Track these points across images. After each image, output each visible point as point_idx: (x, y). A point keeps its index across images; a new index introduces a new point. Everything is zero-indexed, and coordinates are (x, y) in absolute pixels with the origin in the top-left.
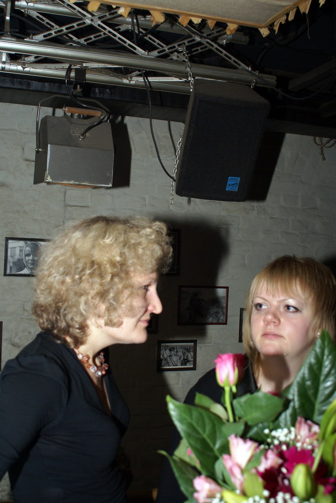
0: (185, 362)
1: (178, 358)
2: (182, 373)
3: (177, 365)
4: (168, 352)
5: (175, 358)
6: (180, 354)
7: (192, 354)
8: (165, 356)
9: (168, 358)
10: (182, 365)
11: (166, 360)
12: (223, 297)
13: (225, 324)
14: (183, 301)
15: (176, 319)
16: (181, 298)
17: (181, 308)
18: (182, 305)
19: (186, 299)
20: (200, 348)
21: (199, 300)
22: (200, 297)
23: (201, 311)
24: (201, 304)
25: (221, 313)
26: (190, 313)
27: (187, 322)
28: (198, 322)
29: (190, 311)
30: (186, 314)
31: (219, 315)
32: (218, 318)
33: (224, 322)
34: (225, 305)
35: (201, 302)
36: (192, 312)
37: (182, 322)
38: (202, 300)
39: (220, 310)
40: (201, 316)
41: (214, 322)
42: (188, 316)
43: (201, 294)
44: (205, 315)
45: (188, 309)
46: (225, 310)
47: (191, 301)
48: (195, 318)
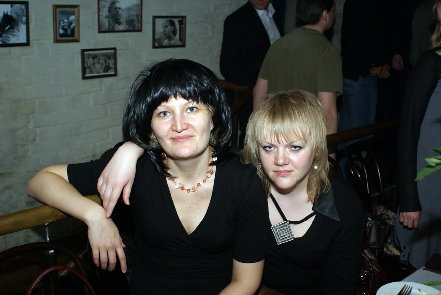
0: (107, 68)
1: (100, 65)
2: (104, 80)
3: (100, 72)
4: (91, 60)
5: (98, 66)
6: (102, 61)
7: (113, 61)
8: (89, 64)
9: (92, 66)
10: (104, 72)
11: (90, 68)
12: (137, 5)
13: (140, 31)
14: (102, 9)
15: (96, 27)
16: (101, 6)
17: (101, 16)
18: (101, 13)
19: (104, 7)
20: (120, 55)
21: (116, 8)
22: (117, 5)
23: (119, 19)
24: (118, 12)
25: (137, 21)
26: (109, 21)
27: (107, 30)
28: (116, 29)
29: (109, 19)
30: (106, 23)
31: (135, 23)
32: (134, 26)
33: (140, 29)
34: (139, 13)
35: (118, 10)
36: (111, 20)
37: (102, 30)
38: (119, 9)
39: (136, 18)
40: (119, 23)
41: (131, 29)
42: (107, 25)
43: (118, 2)
44: (122, 23)
45: (107, 17)
46: (140, 18)
47: (110, 10)
48: (114, 26)
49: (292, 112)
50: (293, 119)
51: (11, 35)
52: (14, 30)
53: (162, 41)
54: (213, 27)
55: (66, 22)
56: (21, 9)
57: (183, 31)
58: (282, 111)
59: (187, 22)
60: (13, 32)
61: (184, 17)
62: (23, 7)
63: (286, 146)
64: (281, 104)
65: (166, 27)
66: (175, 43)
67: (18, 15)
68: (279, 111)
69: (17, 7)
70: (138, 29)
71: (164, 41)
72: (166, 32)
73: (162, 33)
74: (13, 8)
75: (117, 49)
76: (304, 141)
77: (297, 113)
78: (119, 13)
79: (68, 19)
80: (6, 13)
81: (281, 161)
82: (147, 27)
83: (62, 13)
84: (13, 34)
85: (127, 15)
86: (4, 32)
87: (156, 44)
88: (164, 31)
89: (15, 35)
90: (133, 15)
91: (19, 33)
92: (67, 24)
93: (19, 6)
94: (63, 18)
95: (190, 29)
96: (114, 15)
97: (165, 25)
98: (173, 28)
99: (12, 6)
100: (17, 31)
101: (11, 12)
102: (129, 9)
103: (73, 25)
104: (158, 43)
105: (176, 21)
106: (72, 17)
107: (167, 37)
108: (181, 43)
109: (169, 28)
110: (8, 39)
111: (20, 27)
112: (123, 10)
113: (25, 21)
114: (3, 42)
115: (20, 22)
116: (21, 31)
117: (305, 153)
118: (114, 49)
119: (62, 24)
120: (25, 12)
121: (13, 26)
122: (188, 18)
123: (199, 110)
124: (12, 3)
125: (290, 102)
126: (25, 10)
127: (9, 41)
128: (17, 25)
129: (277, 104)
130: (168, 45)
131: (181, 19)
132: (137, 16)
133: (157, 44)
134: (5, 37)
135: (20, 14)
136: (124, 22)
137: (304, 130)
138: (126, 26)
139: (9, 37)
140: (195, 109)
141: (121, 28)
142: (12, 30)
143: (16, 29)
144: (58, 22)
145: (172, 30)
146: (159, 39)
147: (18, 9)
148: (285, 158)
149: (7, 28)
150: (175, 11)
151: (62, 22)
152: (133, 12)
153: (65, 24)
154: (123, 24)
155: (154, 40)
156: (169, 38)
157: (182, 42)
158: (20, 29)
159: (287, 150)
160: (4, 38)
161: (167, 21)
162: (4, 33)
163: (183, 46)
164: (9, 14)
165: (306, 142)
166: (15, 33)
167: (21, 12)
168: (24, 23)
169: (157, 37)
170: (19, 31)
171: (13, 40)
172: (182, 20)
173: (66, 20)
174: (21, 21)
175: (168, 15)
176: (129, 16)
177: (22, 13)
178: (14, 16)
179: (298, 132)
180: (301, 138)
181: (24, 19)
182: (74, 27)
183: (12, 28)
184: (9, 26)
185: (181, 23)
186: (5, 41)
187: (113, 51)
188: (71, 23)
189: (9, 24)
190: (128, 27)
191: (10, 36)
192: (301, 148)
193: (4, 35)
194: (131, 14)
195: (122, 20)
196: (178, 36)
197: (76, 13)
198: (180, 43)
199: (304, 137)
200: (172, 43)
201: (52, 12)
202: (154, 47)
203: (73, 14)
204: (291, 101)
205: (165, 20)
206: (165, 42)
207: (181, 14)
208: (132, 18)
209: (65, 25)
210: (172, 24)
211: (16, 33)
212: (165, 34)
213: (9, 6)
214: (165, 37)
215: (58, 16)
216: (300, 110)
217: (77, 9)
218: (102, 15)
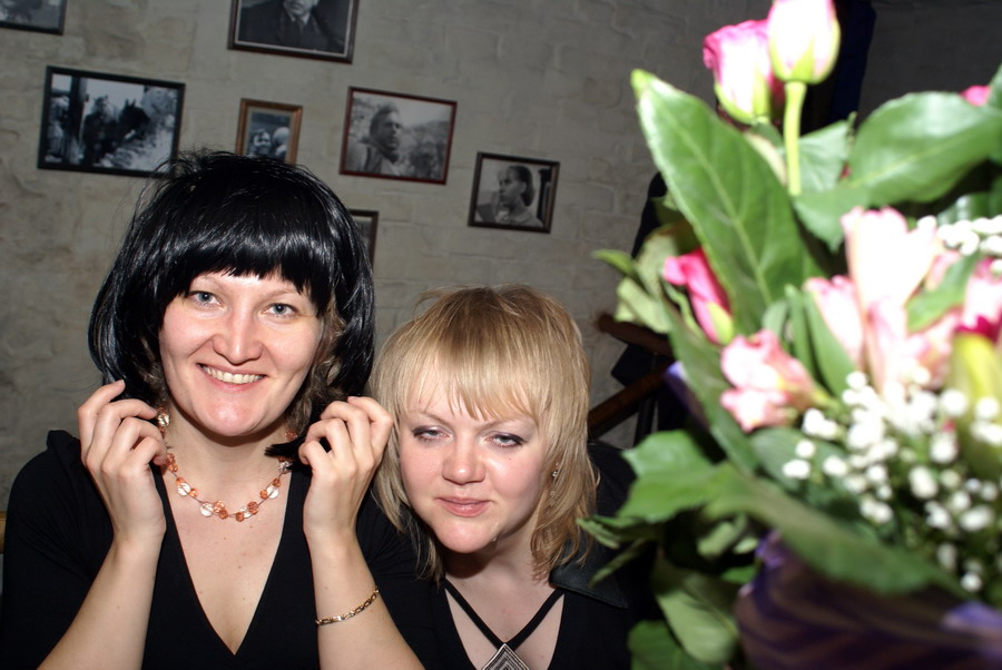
12: (442, 124)
13: (443, 182)
14: (356, 122)
15: (337, 161)
16: (353, 115)
17: (350, 138)
18: (352, 131)
19: (362, 117)
20: (385, 230)
21: (390, 124)
22: (394, 117)
23: (393, 149)
24: (394, 132)
25: (436, 158)
26: (369, 151)
27: (362, 170)
28: (385, 171)
29: (368, 146)
30: (361, 154)
31: (432, 163)
32: (430, 168)
33: (442, 178)
34: (445, 142)
35: (394, 128)
36: (374, 150)
37: (348, 168)
38: (398, 126)
39: (435, 151)
40: (393, 159)
41: (419, 176)
42: (364, 158)
43: (396, 111)
44: (400, 158)
45: (365, 141)
46: (444, 153)
47: (374, 125)
48: (379, 164)
49: (505, 337)
50: (509, 355)
51: (136, 151)
52: (144, 143)
53: (494, 212)
54: (628, 197)
55: (266, 140)
56: (166, 97)
57: (547, 198)
58: (480, 332)
59: (561, 176)
60: (142, 146)
61: (555, 164)
62: (172, 94)
63: (479, 432)
64: (476, 314)
65: (507, 181)
66: (526, 221)
67: (158, 111)
68: (472, 332)
69: (159, 92)
70: (438, 179)
71: (497, 213)
72: (505, 194)
73: (494, 194)
74: (148, 93)
75: (381, 217)
76: (531, 421)
77: (519, 342)
78: (396, 135)
79: (271, 133)
80: (131, 102)
81: (462, 472)
82: (460, 175)
83: (259, 118)
84: (140, 149)
85: (414, 143)
86: (121, 142)
87: (478, 218)
88: (501, 191)
89: (144, 153)
90: (429, 144)
91: (154, 151)
92: (269, 144)
93: (163, 90)
94: (260, 130)
95: (564, 195)
96: (383, 140)
97: (504, 177)
98: (524, 185)
99: (146, 90)
100: (150, 146)
101: (142, 103)
102: (421, 130)
103: (282, 149)
104: (483, 216)
105: (534, 171)
106: (282, 132)
107: (506, 206)
108: (539, 223)
109: (514, 184)
110: (128, 159)
111: (157, 136)
112: (407, 131)
113: (172, 126)
114: (116, 164)
115: (159, 126)
116: (158, 146)
117: (527, 455)
118: (374, 215)
119: (257, 144)
120: (174, 107)
121: (143, 133)
122: (563, 168)
123: (300, 315)
124: (148, 83)
125: (502, 312)
126: (175, 101)
127: (129, 164)
128: (152, 132)
129: (467, 312)
130: (508, 223)
131: (547, 168)
132: (439, 147)
133: (480, 217)
134: (121, 154)
135: (162, 108)
136: (404, 158)
137: (535, 392)
138: (409, 166)
139: (130, 156)
140: (288, 311)
141: (397, 169)
142: (139, 142)
143: (148, 139)
144: (247, 137)
145: (522, 190)
146: (488, 207)
147: (159, 98)
148: (472, 463)
149: (128, 136)
150: (534, 147)
151: (256, 138)
152: (428, 138)
153: (264, 143)
154: (402, 162)
155: (474, 207)
156: (512, 208)
157: (544, 222)
158: (158, 142)
159: (482, 442)
160: (119, 156)
161: (511, 168)
162: (120, 146)
163: (546, 230)
164: (138, 105)
165: (537, 424)
166: (145, 149)
167: (165, 104)
168: (169, 129)
169: (481, 202)
170: (154, 145)
171: (137, 163)
172: (550, 171)
173: (266, 136)
174: (163, 124)
175: (516, 154)
176: (420, 146)
177: (167, 107)
178: (149, 111)
179: (518, 395)
180: (525, 412)
181: (170, 120)
182: (284, 154)
183: (140, 137)
184: (133, 132)
185: (545, 176)
186: (120, 163)
187: (369, 219)
188: (277, 144)
189: (135, 126)
190: (412, 169)
191: (132, 153)
192: (518, 441)
193: (119, 150)
194: (424, 141)
195: (401, 152)
196: (534, 207)
197: (292, 124)
198: (537, 223)
199: (533, 409)
200: (519, 219)
201: (236, 113)
202: (472, 223)
203: (286, 124)
204: (507, 309)
205: (507, 164)
206: (502, 216)
207: (550, 158)
208: (425, 150)
209: (263, 146)
210: (524, 176)
211: (147, 148)
212: (502, 198)
213: (140, 88)
214: (501, 204)
215: (250, 124)
216: (528, 337)
217: (294, 115)
218: (354, 135)
